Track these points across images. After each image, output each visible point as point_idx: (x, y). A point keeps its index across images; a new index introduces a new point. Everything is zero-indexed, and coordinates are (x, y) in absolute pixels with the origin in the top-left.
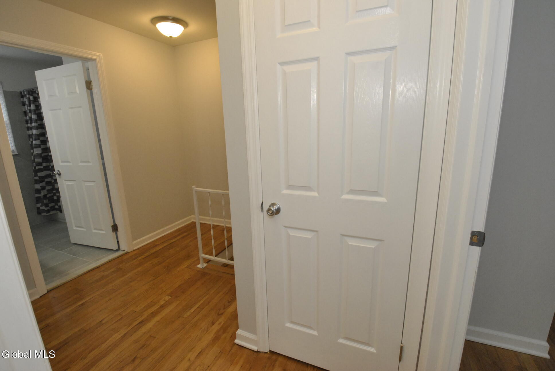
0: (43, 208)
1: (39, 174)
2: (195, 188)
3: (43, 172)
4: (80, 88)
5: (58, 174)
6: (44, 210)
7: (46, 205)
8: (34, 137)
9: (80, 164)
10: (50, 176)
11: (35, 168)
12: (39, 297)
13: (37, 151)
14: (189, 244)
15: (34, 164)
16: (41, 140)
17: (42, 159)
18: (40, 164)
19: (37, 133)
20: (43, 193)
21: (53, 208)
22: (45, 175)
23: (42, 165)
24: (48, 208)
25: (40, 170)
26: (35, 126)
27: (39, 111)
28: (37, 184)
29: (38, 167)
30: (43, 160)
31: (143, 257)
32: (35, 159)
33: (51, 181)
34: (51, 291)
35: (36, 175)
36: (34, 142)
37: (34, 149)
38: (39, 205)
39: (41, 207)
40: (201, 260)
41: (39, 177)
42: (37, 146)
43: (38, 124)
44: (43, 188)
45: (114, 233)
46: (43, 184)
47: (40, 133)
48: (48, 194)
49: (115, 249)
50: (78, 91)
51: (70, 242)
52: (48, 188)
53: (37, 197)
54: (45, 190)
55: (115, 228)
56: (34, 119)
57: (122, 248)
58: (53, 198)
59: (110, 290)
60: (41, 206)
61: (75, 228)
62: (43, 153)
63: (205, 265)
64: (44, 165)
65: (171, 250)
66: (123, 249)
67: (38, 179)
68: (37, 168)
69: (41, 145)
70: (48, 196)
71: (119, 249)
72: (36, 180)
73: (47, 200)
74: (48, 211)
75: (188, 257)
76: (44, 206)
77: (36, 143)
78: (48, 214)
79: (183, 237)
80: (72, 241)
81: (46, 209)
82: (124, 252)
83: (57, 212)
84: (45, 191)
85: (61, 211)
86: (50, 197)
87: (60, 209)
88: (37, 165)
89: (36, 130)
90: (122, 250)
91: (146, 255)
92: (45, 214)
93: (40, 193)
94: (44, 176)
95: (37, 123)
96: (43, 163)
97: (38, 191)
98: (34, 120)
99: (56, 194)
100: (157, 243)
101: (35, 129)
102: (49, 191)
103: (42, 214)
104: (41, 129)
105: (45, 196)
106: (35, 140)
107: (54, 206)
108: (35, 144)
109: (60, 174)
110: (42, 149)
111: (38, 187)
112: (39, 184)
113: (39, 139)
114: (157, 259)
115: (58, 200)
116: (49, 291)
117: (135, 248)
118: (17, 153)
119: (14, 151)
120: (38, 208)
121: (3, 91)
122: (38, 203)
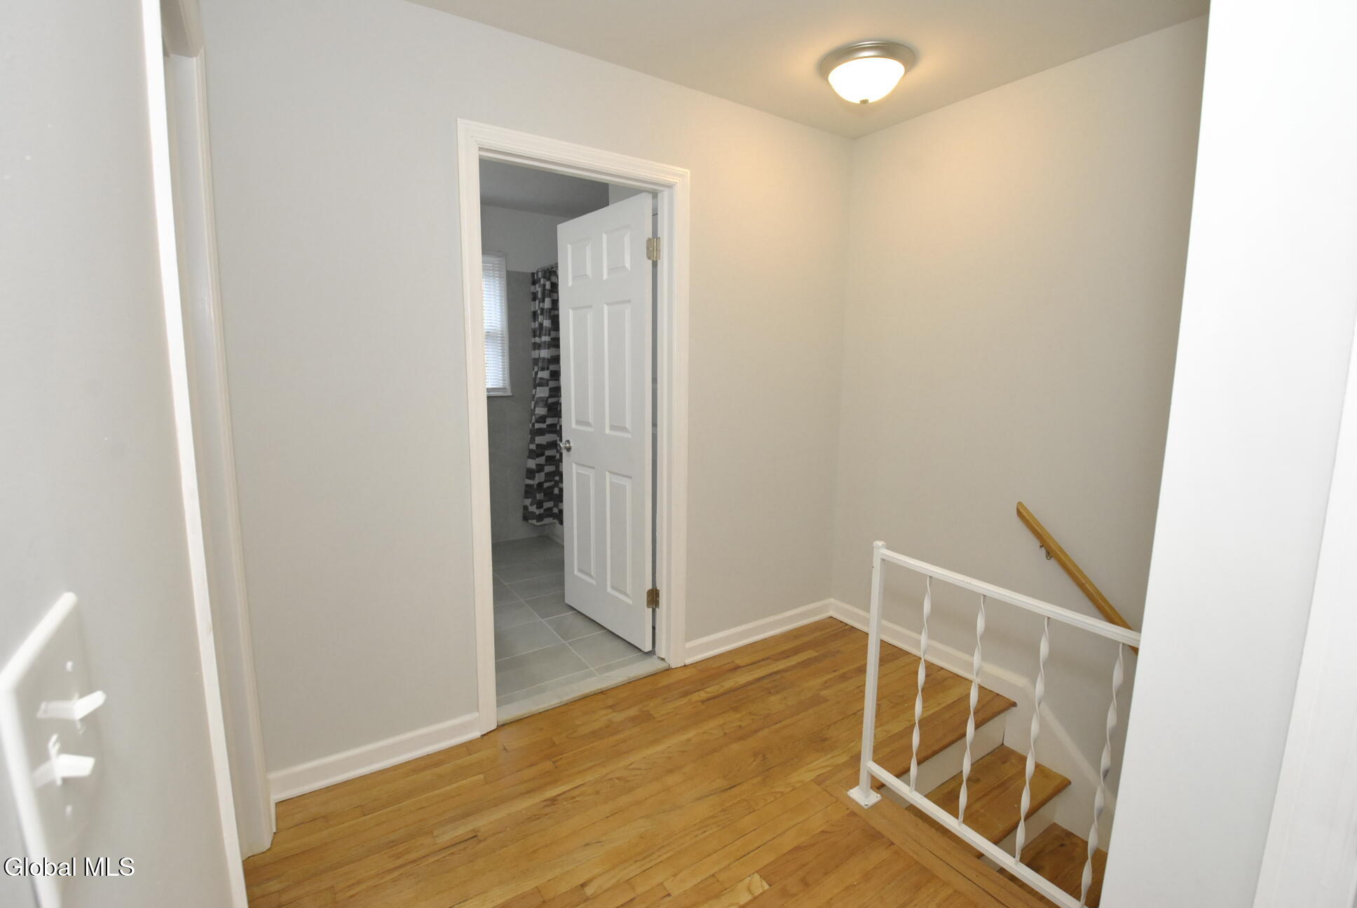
0: (533, 509)
1: (540, 440)
2: (881, 550)
3: (544, 435)
5: (566, 448)
6: (534, 513)
7: (540, 505)
8: (540, 364)
9: (609, 432)
10: (554, 445)
11: (533, 425)
12: (479, 736)
13: (542, 392)
14: (823, 693)
15: (534, 417)
16: (551, 371)
17: (546, 409)
18: (542, 419)
19: (546, 357)
20: (540, 477)
21: (549, 513)
22: (547, 443)
23: (545, 422)
24: (542, 511)
25: (541, 432)
26: (545, 342)
27: (556, 312)
28: (532, 458)
29: (539, 424)
30: (549, 410)
31: (703, 695)
32: (537, 409)
33: (555, 457)
34: (503, 725)
35: (532, 441)
36: (540, 374)
37: (538, 388)
38: (528, 502)
39: (530, 507)
40: (864, 778)
41: (537, 445)
42: (543, 383)
43: (552, 339)
44: (540, 468)
45: (650, 610)
46: (542, 460)
47: (551, 357)
48: (546, 481)
49: (646, 651)
51: (564, 600)
52: (548, 469)
53: (527, 486)
54: (541, 473)
55: (653, 598)
56: (546, 327)
58: (553, 491)
59: (618, 779)
60: (531, 505)
61: (576, 571)
62: (551, 396)
63: (875, 797)
64: (549, 421)
65: (773, 698)
66: (663, 657)
67: (535, 448)
68: (537, 426)
69: (551, 380)
70: (546, 485)
71: (652, 653)
72: (531, 451)
73: (542, 494)
74: (540, 518)
75: (819, 742)
76: (535, 506)
77: (543, 377)
78: (538, 524)
79: (804, 664)
80: (568, 601)
81: (538, 512)
82: (661, 666)
83: (555, 521)
84: (543, 474)
85: (561, 523)
86: (549, 488)
87: (559, 517)
88: (537, 421)
89: (547, 350)
90: (659, 657)
91: (713, 689)
92: (534, 522)
93: (533, 478)
94: (545, 443)
95: (549, 335)
96: (548, 417)
97: (531, 474)
98: (546, 330)
99: (558, 485)
100: (739, 662)
101: (545, 349)
102: (550, 476)
103: (530, 521)
104: (554, 349)
105: (540, 485)
106: (543, 369)
107: (550, 509)
108: (541, 379)
109: (569, 449)
110: (550, 389)
111: (532, 464)
112: (535, 459)
113: (548, 369)
114: (738, 716)
115: (559, 498)
116: (501, 727)
117: (688, 661)
118: (510, 394)
119: (503, 389)
120: (525, 508)
121: (507, 271)
122: (526, 497)
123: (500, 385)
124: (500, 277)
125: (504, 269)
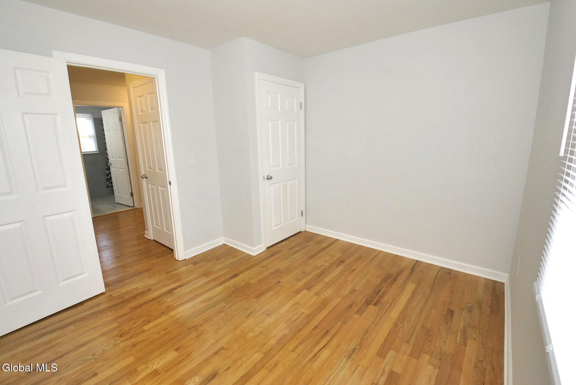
4: (117, 119)
5: (110, 164)
7: (111, 183)
9: (118, 159)
20: (110, 176)
28: (108, 171)
39: (109, 185)
45: (132, 197)
49: (132, 206)
50: (116, 122)
53: (107, 178)
55: (132, 194)
57: (135, 206)
60: (109, 183)
61: (117, 194)
71: (134, 206)
72: (107, 169)
81: (111, 185)
82: (135, 208)
92: (110, 188)
93: (108, 176)
103: (109, 188)
118: (99, 153)
119: (96, 151)
120: (107, 185)
121: (93, 118)
122: (107, 181)
123: (95, 150)
124: (91, 120)
125: (92, 118)
